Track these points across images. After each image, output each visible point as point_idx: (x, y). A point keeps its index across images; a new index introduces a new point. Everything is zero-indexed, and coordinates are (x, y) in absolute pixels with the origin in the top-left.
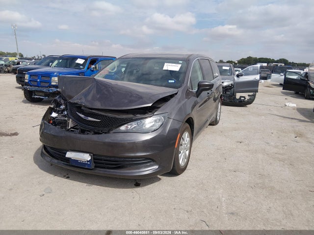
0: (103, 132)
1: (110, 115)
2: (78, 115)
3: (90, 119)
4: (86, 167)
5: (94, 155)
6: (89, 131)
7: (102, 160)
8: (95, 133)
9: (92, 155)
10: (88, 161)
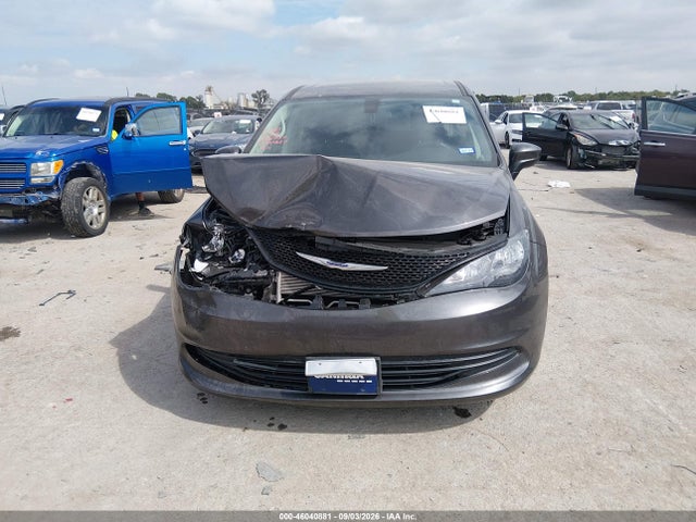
0: (401, 298)
1: (404, 250)
2: (306, 260)
3: (351, 266)
4: (363, 392)
5: (383, 359)
6: (357, 300)
7: (404, 369)
8: (376, 303)
9: (379, 359)
10: (367, 377)
